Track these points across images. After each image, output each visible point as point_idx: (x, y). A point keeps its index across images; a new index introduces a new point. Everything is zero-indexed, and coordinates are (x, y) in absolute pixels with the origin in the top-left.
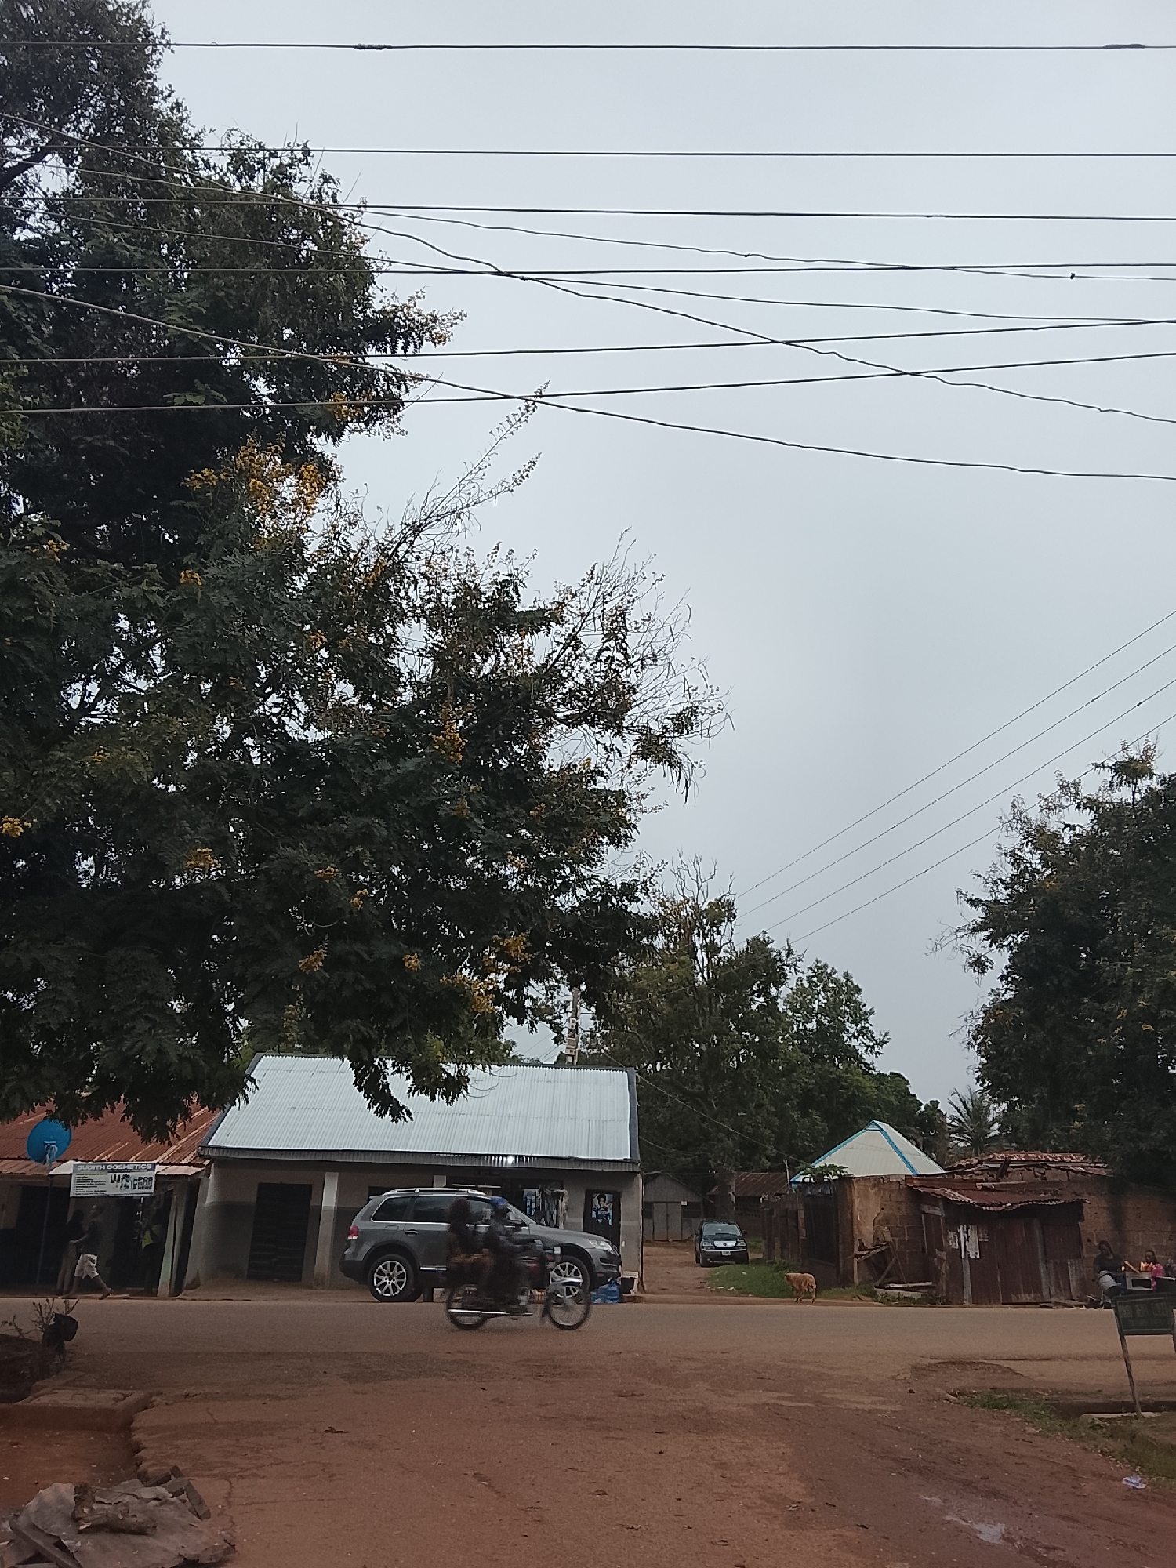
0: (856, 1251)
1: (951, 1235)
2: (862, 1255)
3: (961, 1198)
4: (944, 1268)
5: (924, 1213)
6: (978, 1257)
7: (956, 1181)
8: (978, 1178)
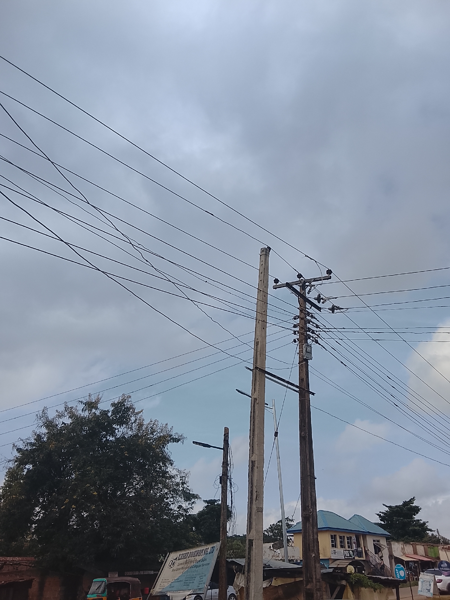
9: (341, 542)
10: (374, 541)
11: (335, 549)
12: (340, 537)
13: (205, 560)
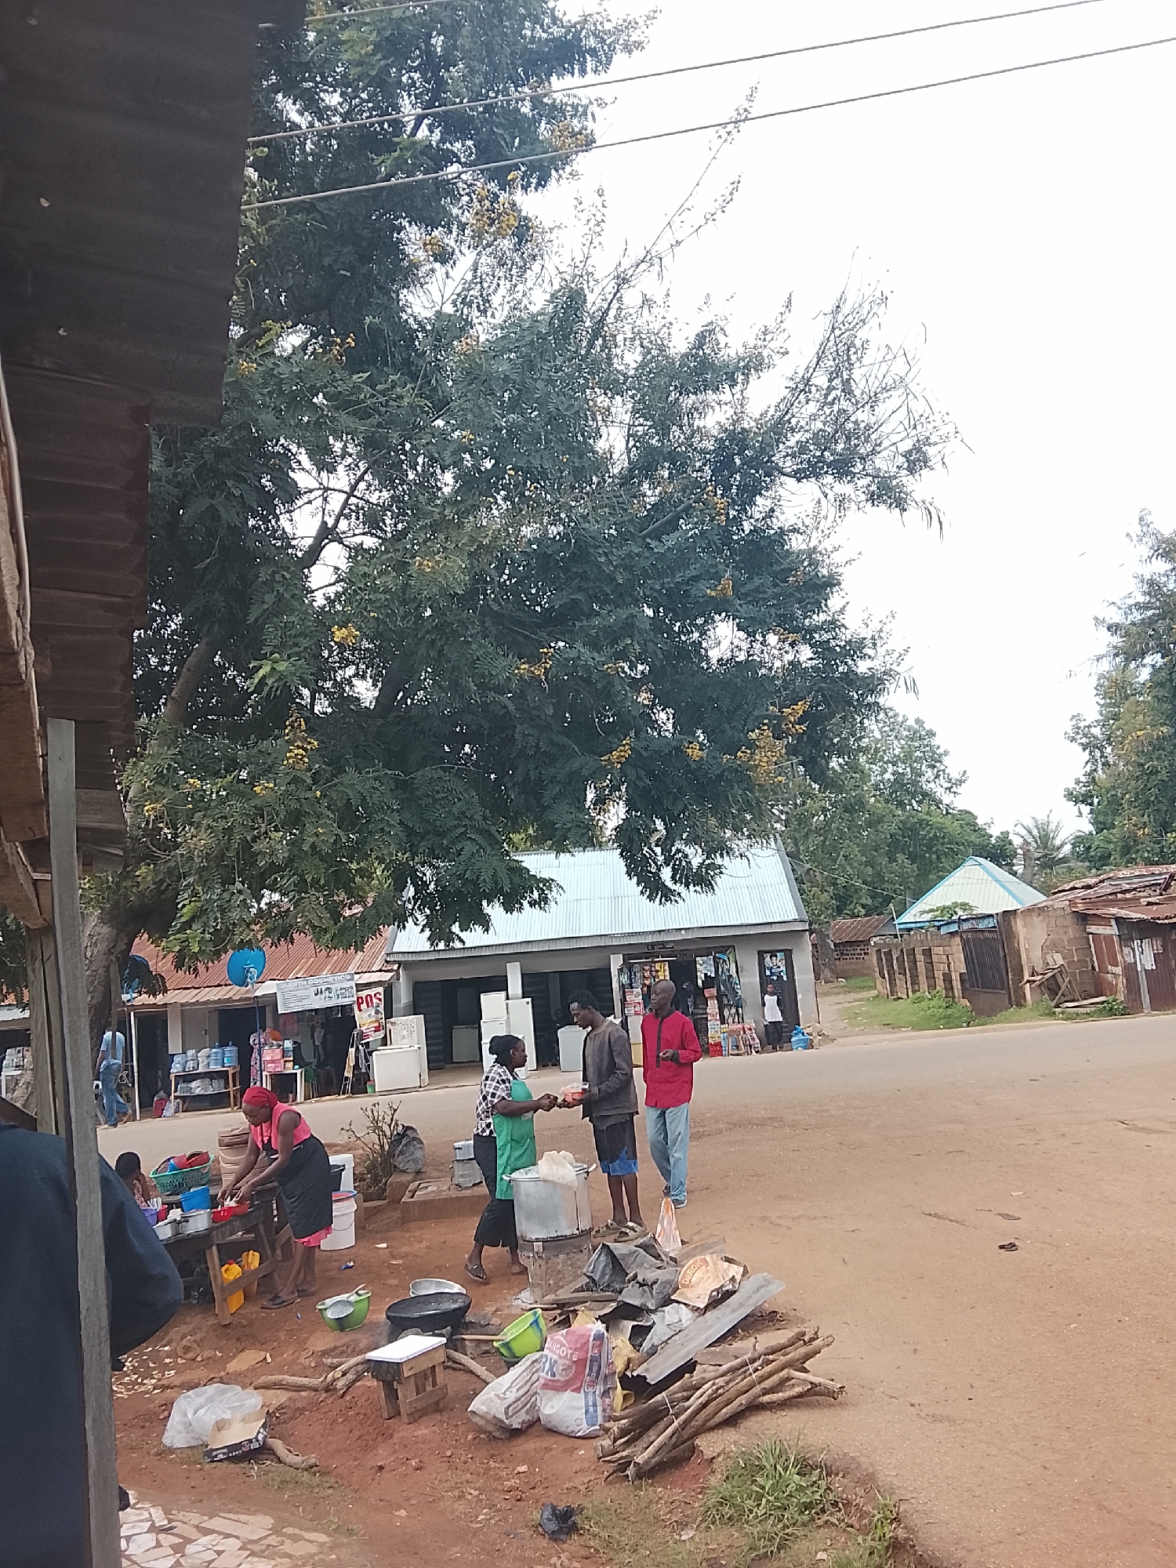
0: (1027, 977)
1: (1126, 950)
2: (1034, 981)
3: (1133, 915)
4: (1121, 983)
5: (1091, 933)
6: (1154, 967)
7: (1120, 900)
8: (1141, 894)
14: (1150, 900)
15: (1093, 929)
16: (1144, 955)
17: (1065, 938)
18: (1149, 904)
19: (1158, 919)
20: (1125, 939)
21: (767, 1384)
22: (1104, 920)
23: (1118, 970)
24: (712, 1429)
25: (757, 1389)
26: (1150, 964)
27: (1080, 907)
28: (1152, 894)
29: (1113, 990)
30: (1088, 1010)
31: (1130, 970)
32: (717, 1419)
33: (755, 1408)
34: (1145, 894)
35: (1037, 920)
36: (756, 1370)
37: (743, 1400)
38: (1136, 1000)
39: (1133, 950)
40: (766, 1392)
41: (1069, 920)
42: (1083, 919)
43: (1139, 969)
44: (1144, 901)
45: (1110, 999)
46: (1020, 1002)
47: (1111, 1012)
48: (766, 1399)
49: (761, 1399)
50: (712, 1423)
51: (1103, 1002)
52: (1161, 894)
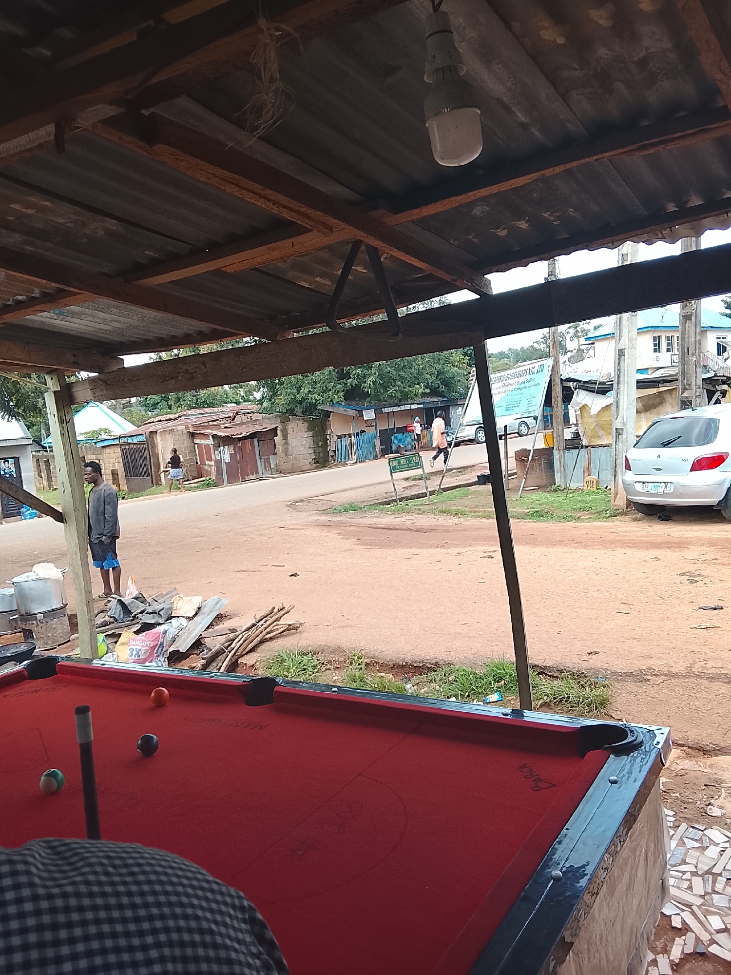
1: (216, 452)
3: (220, 433)
4: (214, 469)
5: (197, 444)
6: (230, 461)
7: (211, 426)
8: (221, 422)
9: (668, 344)
10: (717, 338)
11: (657, 354)
12: (668, 338)
13: (532, 380)
14: (227, 425)
15: (198, 441)
16: (226, 454)
17: (183, 447)
18: (226, 427)
19: (233, 435)
20: (217, 446)
21: (268, 630)
22: (205, 436)
23: (212, 463)
24: (247, 653)
25: (264, 633)
26: (228, 459)
27: (191, 430)
28: (226, 422)
29: (209, 473)
30: (196, 485)
31: (218, 463)
32: (247, 650)
33: (262, 642)
34: (223, 422)
35: (168, 436)
36: (262, 625)
37: (258, 639)
38: (220, 479)
39: (220, 452)
40: (268, 633)
41: (186, 437)
42: (193, 435)
43: (222, 462)
44: (222, 426)
45: (208, 478)
46: (158, 483)
47: (208, 486)
48: (268, 636)
49: (265, 638)
50: (244, 652)
51: (204, 481)
52: (230, 423)
